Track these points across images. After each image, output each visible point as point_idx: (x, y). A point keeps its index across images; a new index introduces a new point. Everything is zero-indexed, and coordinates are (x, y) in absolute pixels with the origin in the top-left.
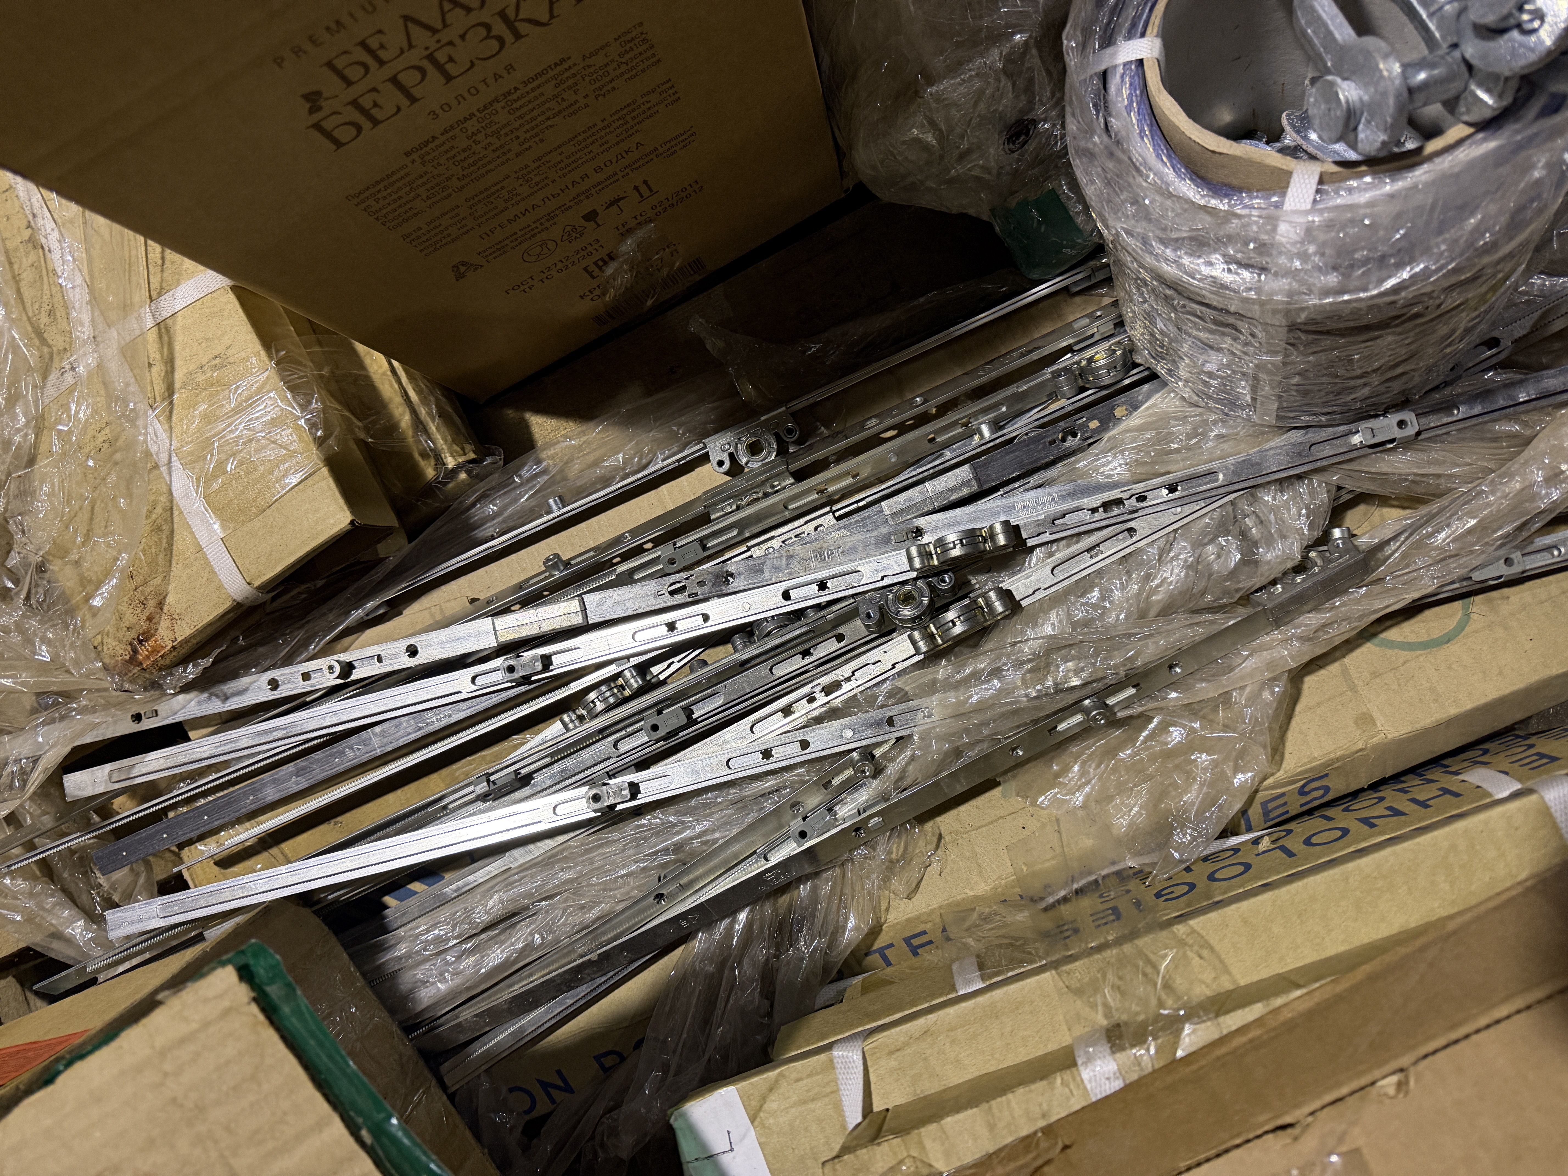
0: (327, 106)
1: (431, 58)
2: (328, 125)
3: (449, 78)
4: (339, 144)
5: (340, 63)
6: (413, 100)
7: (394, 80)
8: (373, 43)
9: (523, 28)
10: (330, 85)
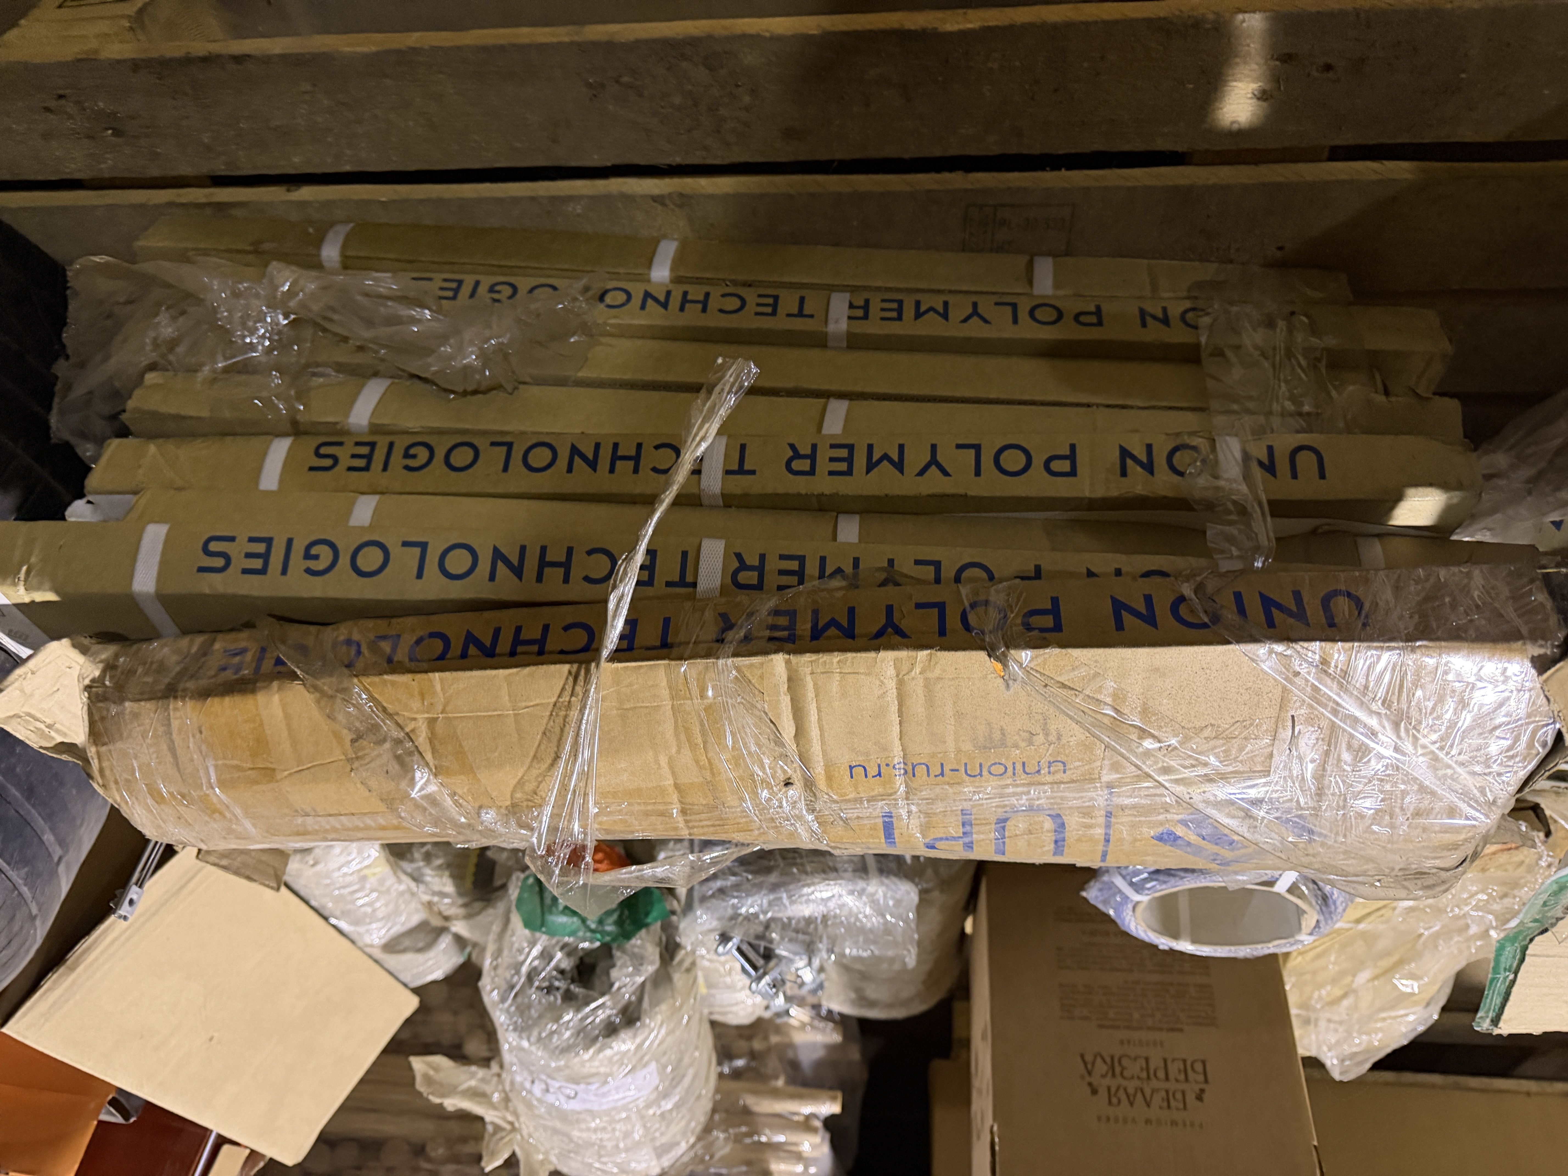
0: (1197, 1088)
1: (1149, 1078)
2: (1201, 1078)
3: (1147, 1060)
4: (1204, 1063)
5: (1181, 1106)
6: (1165, 1061)
7: (1167, 1078)
8: (1165, 1104)
9: (1108, 1060)
10: (1191, 1098)
